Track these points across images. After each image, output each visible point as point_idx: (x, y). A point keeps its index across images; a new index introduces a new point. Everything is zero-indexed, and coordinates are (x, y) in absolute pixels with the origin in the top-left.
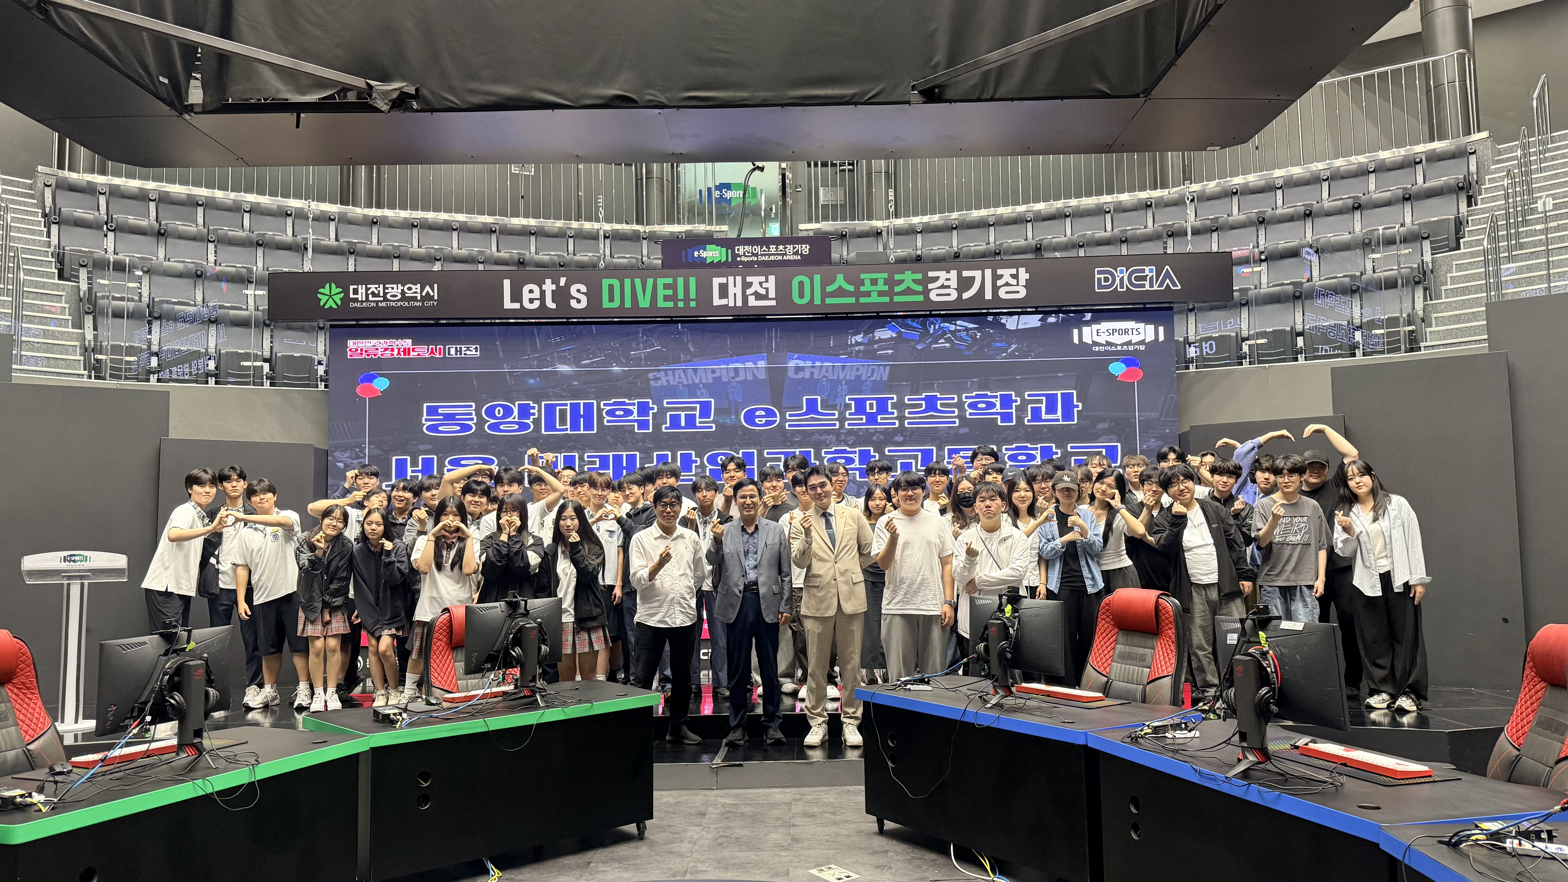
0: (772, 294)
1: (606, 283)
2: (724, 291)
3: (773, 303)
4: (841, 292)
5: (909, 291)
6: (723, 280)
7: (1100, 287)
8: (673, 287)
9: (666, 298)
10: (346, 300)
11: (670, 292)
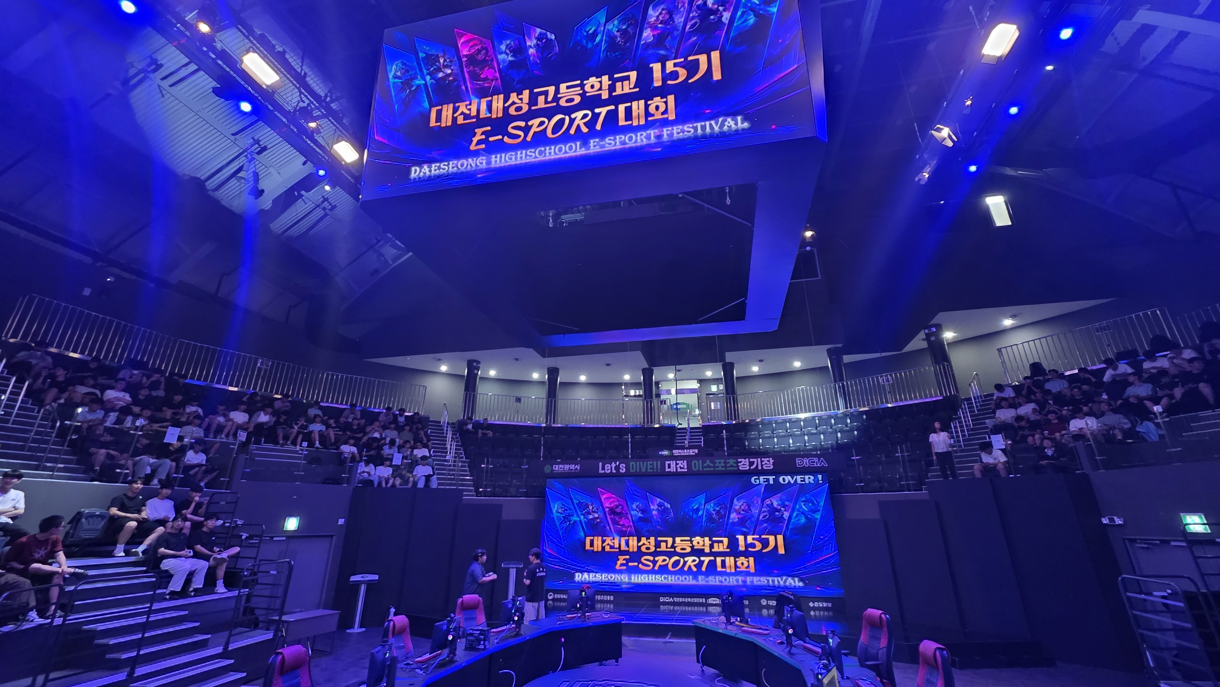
0: (686, 467)
1: (631, 463)
2: (669, 466)
3: (686, 470)
4: (708, 466)
5: (732, 466)
6: (669, 462)
7: (799, 465)
8: (653, 465)
9: (651, 469)
10: (552, 470)
11: (652, 467)
